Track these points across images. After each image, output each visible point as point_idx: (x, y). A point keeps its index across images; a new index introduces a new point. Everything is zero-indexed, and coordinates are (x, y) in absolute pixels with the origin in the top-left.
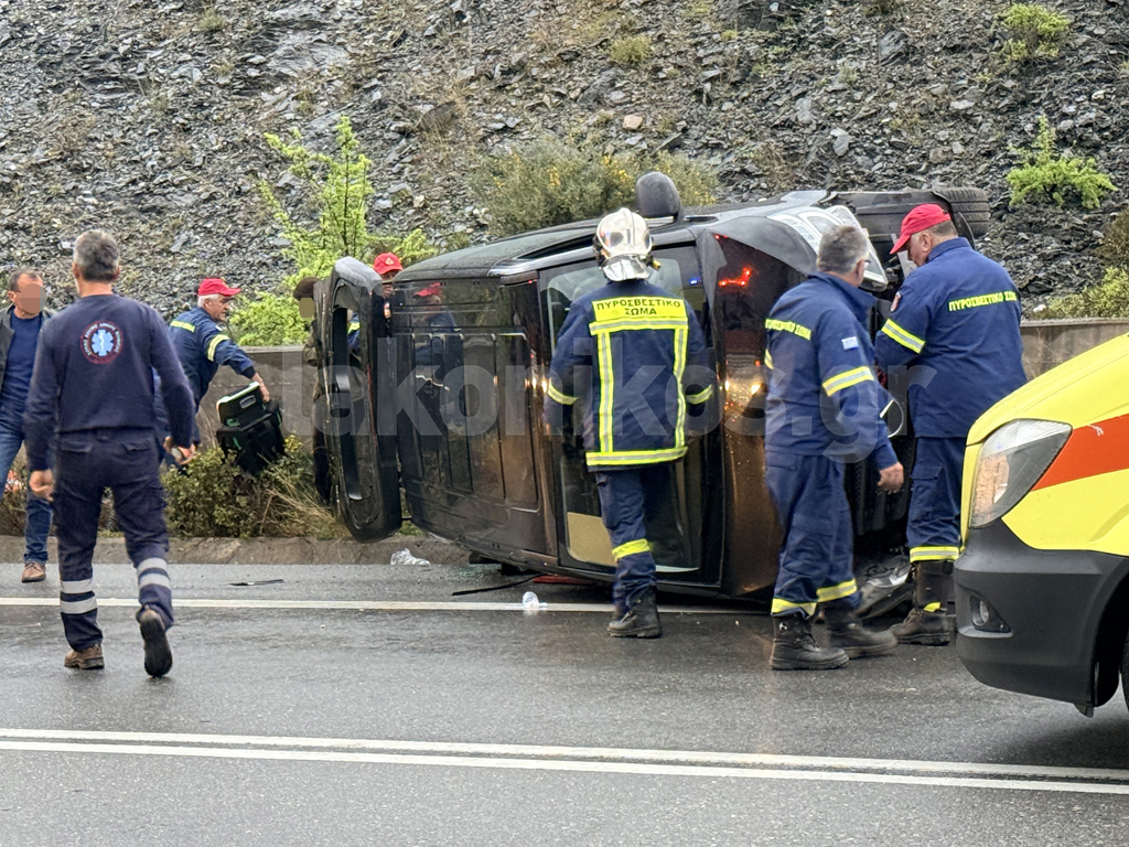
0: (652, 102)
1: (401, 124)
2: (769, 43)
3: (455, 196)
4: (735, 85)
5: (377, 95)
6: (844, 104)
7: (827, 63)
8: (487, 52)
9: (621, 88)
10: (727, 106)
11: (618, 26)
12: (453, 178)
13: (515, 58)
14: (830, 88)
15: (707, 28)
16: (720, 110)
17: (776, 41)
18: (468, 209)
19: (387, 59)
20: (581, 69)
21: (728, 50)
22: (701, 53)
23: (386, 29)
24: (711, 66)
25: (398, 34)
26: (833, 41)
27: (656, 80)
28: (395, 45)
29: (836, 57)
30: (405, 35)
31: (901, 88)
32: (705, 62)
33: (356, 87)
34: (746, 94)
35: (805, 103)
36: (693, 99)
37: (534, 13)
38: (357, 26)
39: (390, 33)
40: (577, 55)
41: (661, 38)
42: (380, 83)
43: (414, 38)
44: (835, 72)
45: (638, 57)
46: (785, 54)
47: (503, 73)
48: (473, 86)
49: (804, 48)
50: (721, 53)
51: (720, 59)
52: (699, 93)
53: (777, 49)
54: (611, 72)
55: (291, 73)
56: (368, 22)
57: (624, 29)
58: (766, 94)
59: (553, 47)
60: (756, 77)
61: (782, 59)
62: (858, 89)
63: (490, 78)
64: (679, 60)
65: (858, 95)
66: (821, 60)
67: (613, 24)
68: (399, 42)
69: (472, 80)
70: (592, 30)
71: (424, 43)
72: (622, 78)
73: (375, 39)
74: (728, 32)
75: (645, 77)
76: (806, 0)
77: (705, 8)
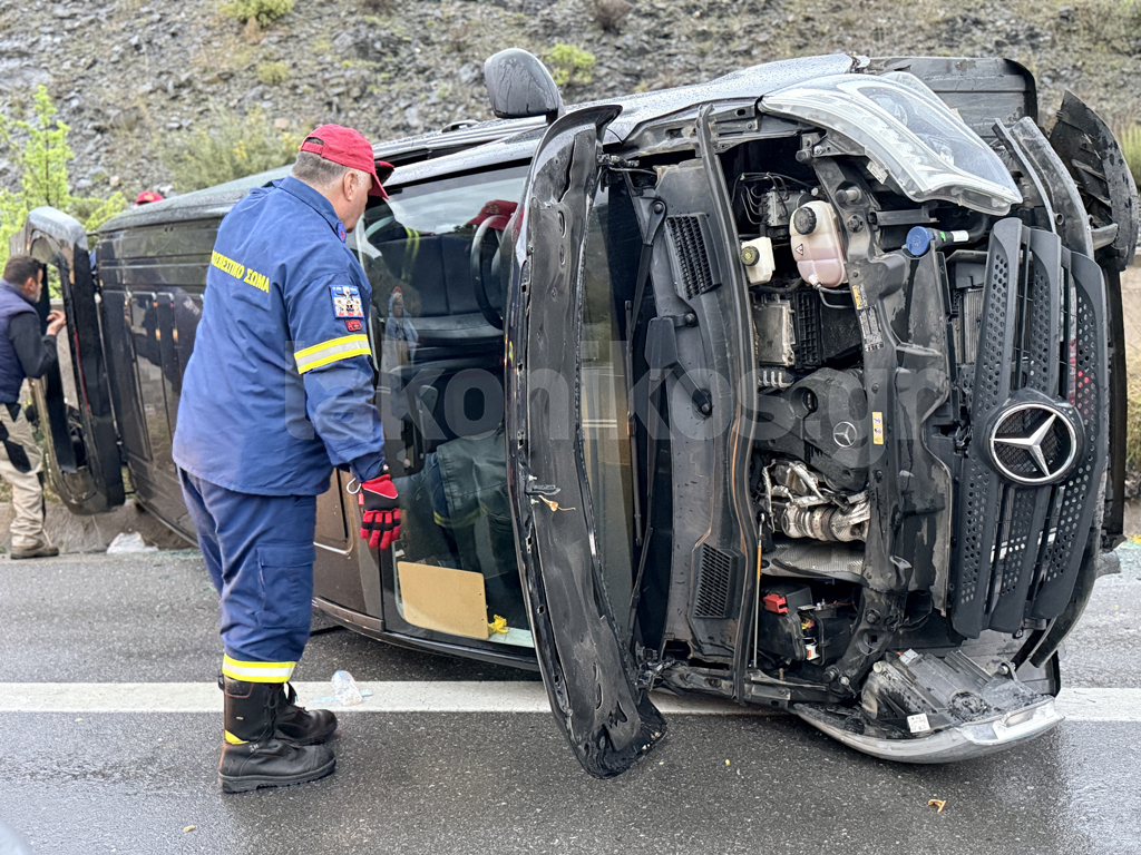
0: (294, 110)
1: (97, 124)
3: (144, 177)
4: (356, 100)
5: (75, 103)
6: (441, 112)
8: (161, 73)
10: (352, 114)
11: (261, 56)
12: (141, 164)
13: (183, 78)
14: (429, 102)
15: (329, 58)
16: (347, 117)
17: (382, 69)
19: (82, 78)
20: (236, 85)
21: (348, 74)
22: (327, 76)
23: (80, 58)
24: (338, 85)
25: (90, 61)
27: (296, 94)
28: (88, 68)
30: (95, 62)
32: (332, 82)
33: (58, 98)
34: (365, 106)
35: (413, 111)
36: (326, 108)
37: (195, 46)
38: (57, 56)
39: (83, 60)
40: (232, 75)
41: (294, 65)
42: (78, 95)
43: (102, 63)
44: (431, 90)
45: (280, 77)
46: (390, 78)
47: (175, 87)
48: (152, 97)
49: (404, 75)
50: (343, 76)
51: (342, 81)
52: (330, 104)
53: (384, 75)
54: (260, 88)
55: (6, 88)
57: (266, 58)
58: (381, 106)
59: (213, 69)
61: (389, 82)
62: (450, 102)
63: (165, 91)
64: (312, 81)
65: (451, 107)
67: (257, 55)
68: (91, 66)
69: (151, 92)
70: (242, 58)
71: (111, 67)
72: (269, 92)
73: (72, 65)
74: (346, 62)
75: (287, 92)
76: (400, 41)
77: (325, 45)
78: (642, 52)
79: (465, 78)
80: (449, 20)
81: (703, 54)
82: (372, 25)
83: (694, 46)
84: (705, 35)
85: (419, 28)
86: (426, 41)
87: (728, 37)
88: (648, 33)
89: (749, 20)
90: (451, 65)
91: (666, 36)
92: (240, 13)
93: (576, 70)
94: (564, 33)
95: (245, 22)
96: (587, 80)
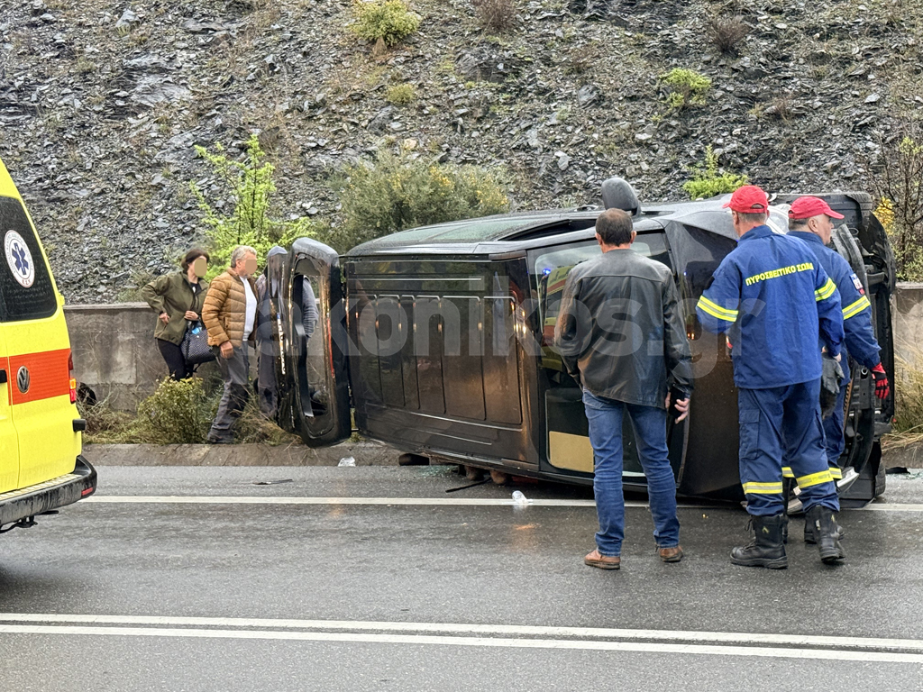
0: (421, 130)
1: (240, 142)
2: (499, 91)
3: (287, 194)
4: (479, 120)
5: (219, 121)
6: (560, 134)
7: (543, 106)
8: (296, 93)
9: (398, 120)
10: (475, 134)
11: (389, 76)
12: (284, 181)
13: (319, 97)
14: (549, 123)
15: (453, 80)
16: (470, 137)
17: (504, 90)
18: (299, 203)
19: (221, 96)
20: (367, 106)
21: (472, 94)
22: (452, 97)
23: (218, 75)
24: (462, 106)
25: (227, 79)
26: (545, 91)
27: (423, 115)
28: (224, 86)
29: (549, 101)
30: (232, 79)
31: (599, 124)
32: (456, 103)
33: (200, 115)
34: (488, 126)
35: (532, 133)
36: (450, 129)
37: (326, 66)
38: (193, 72)
39: (220, 78)
40: (363, 96)
41: (421, 86)
42: (218, 112)
43: (239, 81)
44: (551, 112)
45: (408, 99)
46: (511, 99)
47: (310, 107)
48: (289, 116)
49: (524, 95)
50: (466, 97)
51: (466, 101)
52: (455, 124)
53: (505, 96)
54: (389, 108)
55: (149, 104)
56: (201, 69)
57: (394, 79)
58: (503, 126)
59: (345, 91)
60: (494, 114)
61: (511, 102)
62: (569, 124)
63: (301, 111)
64: (436, 101)
65: (570, 128)
66: (539, 104)
67: (385, 75)
68: (228, 84)
69: (287, 112)
70: (371, 78)
71: (247, 85)
72: (397, 113)
73: (209, 82)
74: (469, 83)
75: (415, 113)
76: (522, 62)
77: (449, 65)
78: (759, 75)
79: (584, 99)
80: (570, 41)
81: (819, 77)
82: (495, 46)
83: (810, 68)
84: (822, 58)
85: (541, 48)
86: (547, 61)
87: (846, 61)
88: (766, 55)
89: (869, 43)
90: (569, 87)
91: (785, 59)
92: (369, 34)
93: (693, 92)
94: (682, 54)
95: (374, 42)
96: (702, 103)
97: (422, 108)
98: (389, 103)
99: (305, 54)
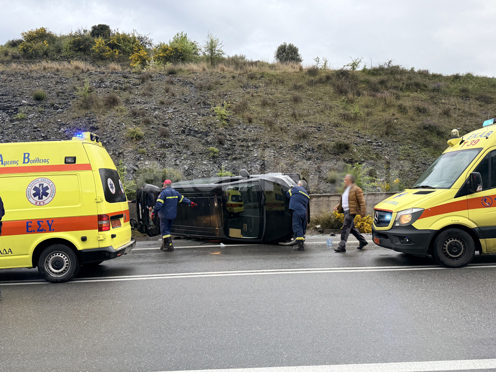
0: (149, 160)
6: (185, 162)
10: (163, 161)
14: (181, 159)
15: (155, 148)
20: (133, 154)
21: (161, 152)
22: (155, 152)
26: (179, 151)
29: (180, 154)
31: (194, 159)
32: (157, 154)
34: (166, 159)
37: (121, 144)
40: (132, 151)
41: (147, 149)
44: (181, 156)
45: (144, 152)
50: (159, 152)
52: (157, 159)
54: (139, 155)
57: (139, 147)
58: (170, 159)
60: (167, 156)
61: (171, 154)
64: (152, 153)
65: (187, 160)
66: (178, 154)
67: (137, 146)
70: (133, 147)
72: (142, 156)
74: (159, 149)
75: (146, 156)
76: (172, 144)
77: (154, 145)
78: (229, 149)
79: (189, 153)
80: (183, 140)
81: (243, 150)
82: (164, 140)
83: (240, 148)
84: (243, 146)
85: (176, 141)
86: (178, 144)
87: (248, 147)
88: (230, 145)
89: (252, 143)
90: (184, 151)
91: (234, 146)
92: (132, 136)
93: (215, 153)
94: (211, 144)
95: (133, 138)
96: (217, 155)
97: (148, 155)
98: (139, 153)
99: (114, 141)
